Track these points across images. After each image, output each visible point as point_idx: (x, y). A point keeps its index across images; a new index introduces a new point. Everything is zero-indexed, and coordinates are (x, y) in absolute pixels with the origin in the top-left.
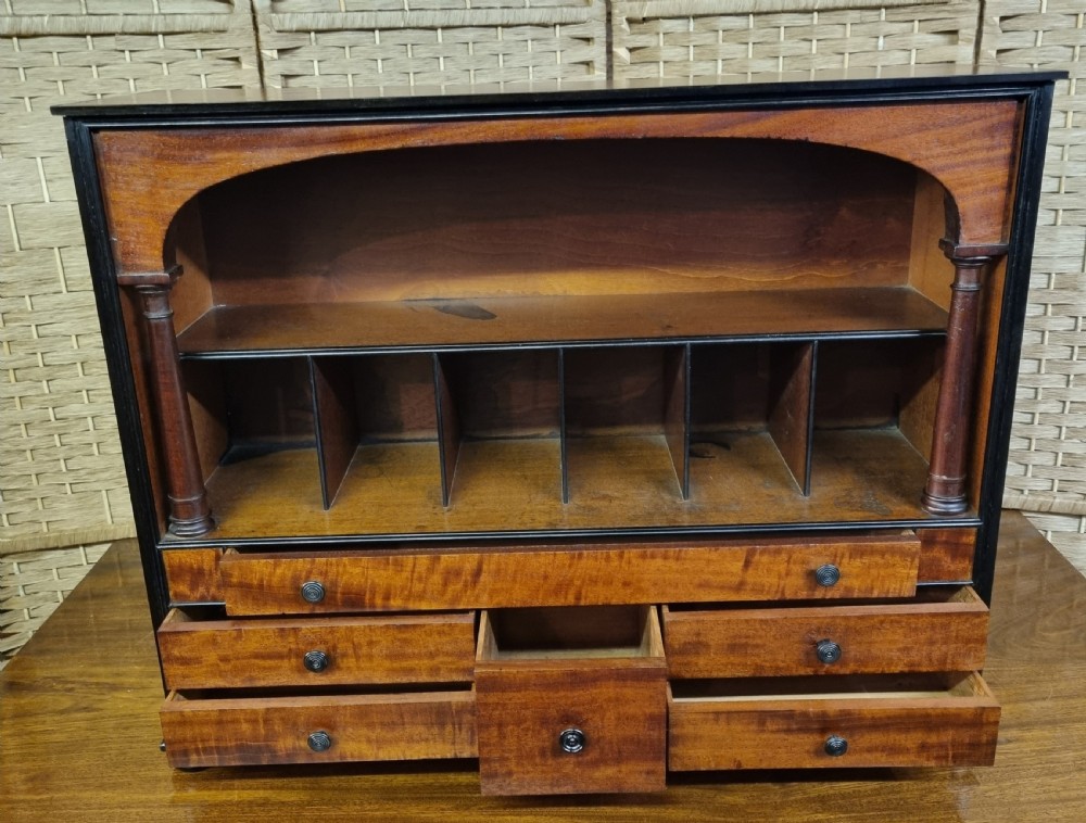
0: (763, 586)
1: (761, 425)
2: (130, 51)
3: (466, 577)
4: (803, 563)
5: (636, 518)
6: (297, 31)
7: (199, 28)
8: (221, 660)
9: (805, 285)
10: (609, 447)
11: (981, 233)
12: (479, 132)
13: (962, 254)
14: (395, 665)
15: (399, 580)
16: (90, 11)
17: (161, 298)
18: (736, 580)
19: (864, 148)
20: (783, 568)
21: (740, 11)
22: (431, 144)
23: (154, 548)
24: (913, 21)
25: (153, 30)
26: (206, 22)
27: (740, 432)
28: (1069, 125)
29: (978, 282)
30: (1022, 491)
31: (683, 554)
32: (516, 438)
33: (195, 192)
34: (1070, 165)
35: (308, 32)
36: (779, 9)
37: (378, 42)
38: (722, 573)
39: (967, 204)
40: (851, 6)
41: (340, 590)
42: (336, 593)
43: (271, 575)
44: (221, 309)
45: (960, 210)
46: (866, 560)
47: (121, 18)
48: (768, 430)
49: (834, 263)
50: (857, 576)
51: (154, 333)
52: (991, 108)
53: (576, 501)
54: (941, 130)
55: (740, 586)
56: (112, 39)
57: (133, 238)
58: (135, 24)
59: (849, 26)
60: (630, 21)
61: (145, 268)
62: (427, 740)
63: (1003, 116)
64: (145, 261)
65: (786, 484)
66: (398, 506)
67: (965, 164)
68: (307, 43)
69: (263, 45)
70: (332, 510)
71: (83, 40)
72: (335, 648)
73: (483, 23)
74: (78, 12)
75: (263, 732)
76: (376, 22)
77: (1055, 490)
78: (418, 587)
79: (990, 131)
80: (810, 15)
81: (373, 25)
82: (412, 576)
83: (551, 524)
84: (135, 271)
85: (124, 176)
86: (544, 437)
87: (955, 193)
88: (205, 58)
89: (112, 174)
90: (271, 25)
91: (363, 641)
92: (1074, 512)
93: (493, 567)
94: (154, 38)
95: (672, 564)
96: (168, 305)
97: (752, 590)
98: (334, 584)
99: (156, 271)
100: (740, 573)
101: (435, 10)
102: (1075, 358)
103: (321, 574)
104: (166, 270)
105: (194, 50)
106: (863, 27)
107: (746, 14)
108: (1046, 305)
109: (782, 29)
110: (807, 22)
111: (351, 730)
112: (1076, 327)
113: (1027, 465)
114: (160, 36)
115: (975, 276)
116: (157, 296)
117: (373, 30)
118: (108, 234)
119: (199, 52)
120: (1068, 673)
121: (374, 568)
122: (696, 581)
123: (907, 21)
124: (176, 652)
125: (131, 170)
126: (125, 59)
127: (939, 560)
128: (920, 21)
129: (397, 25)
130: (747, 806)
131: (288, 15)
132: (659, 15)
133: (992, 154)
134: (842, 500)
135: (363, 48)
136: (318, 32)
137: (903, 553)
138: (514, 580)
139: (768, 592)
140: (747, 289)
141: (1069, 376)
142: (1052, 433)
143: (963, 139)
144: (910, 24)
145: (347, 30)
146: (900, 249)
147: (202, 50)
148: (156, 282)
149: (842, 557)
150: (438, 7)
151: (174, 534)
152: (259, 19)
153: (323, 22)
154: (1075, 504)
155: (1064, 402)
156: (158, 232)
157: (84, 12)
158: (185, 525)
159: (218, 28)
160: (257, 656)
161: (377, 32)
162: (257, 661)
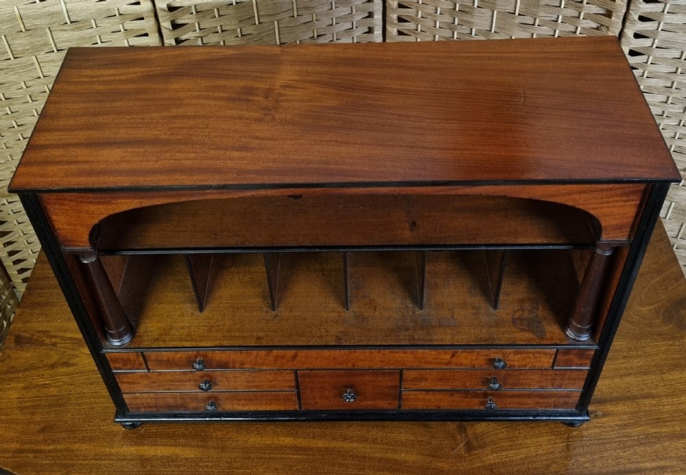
0: (462, 363)
3: (288, 358)
4: (486, 356)
11: (615, 235)
14: (250, 384)
15: (249, 359)
18: (446, 361)
19: (543, 200)
20: (474, 357)
31: (415, 352)
38: (438, 359)
41: (215, 362)
42: (212, 363)
43: (174, 356)
45: (603, 226)
46: (523, 355)
50: (518, 361)
53: (354, 308)
54: (595, 193)
55: (449, 363)
57: (68, 235)
61: (78, 246)
67: (608, 207)
70: (204, 313)
75: (180, 401)
78: (260, 361)
79: (627, 194)
87: (600, 218)
91: (231, 376)
93: (304, 354)
97: (456, 364)
98: (211, 360)
99: (86, 247)
100: (449, 359)
103: (203, 356)
111: (227, 401)
120: (649, 349)
121: (234, 355)
122: (423, 361)
124: (125, 380)
127: (572, 360)
133: (627, 204)
137: (546, 353)
138: (317, 359)
139: (465, 366)
143: (608, 197)
149: (509, 354)
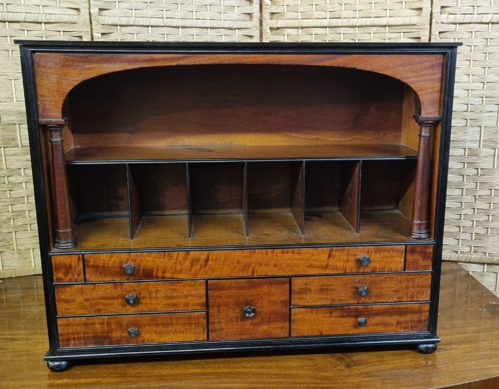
0: (337, 267)
1: (336, 208)
2: (27, 30)
3: (202, 262)
4: (354, 255)
5: (281, 241)
6: (111, 25)
7: (62, 22)
8: (85, 301)
9: (355, 142)
10: (265, 217)
11: (430, 112)
12: (212, 59)
13: (422, 120)
14: (168, 302)
15: (170, 264)
16: (8, 11)
17: (59, 132)
18: (324, 264)
19: (380, 72)
20: (345, 258)
21: (322, 25)
22: (190, 64)
23: (48, 255)
24: (401, 32)
25: (40, 21)
26: (66, 18)
27: (326, 212)
28: (471, 81)
29: (430, 133)
30: (457, 252)
31: (301, 251)
32: (220, 214)
33: (79, 82)
34: (472, 99)
35: (116, 25)
36: (340, 25)
37: (150, 32)
38: (318, 260)
39: (424, 98)
40: (373, 25)
41: (141, 269)
42: (140, 270)
43: (109, 261)
44: (77, 148)
45: (421, 101)
46: (382, 254)
47: (24, 14)
48: (340, 211)
49: (368, 133)
50: (378, 261)
51: (54, 148)
52: (432, 57)
53: (252, 236)
54: (412, 66)
55: (326, 267)
56: (19, 24)
57: (48, 103)
58: (30, 18)
59: (372, 34)
60: (271, 29)
61: (53, 117)
62: (183, 332)
63: (437, 61)
64: (53, 114)
65: (349, 229)
66: (167, 238)
67: (422, 81)
68: (116, 31)
69: (94, 31)
70: (135, 240)
71: (4, 24)
72: (140, 293)
73: (201, 26)
74: (3, 10)
75: (106, 329)
76: (150, 23)
77: (472, 251)
78: (179, 267)
79: (432, 67)
80: (354, 29)
81: (148, 24)
82: (176, 261)
83: (241, 244)
84: (47, 118)
85: (46, 73)
86: (234, 214)
87: (419, 93)
88: (65, 35)
89: (40, 73)
90: (99, 22)
91: (154, 290)
92: (481, 262)
93: (214, 257)
94: (40, 25)
95: (296, 256)
96: (61, 136)
97: (332, 268)
98: (139, 265)
99: (58, 118)
100: (326, 260)
101: (178, 19)
102: (478, 188)
103: (133, 260)
104: (63, 118)
105: (60, 31)
106: (378, 35)
107: (325, 27)
108: (464, 163)
109: (342, 34)
110: (353, 32)
111: (147, 327)
112: (478, 173)
113: (459, 240)
114: (43, 24)
115: (428, 131)
116: (57, 131)
117: (148, 26)
118: (36, 100)
119: (62, 32)
121: (158, 258)
122: (307, 264)
123: (398, 33)
124: (63, 297)
125: (49, 71)
126: (24, 34)
127: (417, 260)
128: (404, 33)
129: (160, 25)
130: (333, 376)
131: (107, 17)
132: (285, 26)
133: (434, 77)
134: (374, 235)
135: (143, 35)
136: (121, 26)
137: (398, 251)
138: (224, 264)
139: (339, 269)
140: (329, 144)
141: (476, 196)
142: (469, 224)
143: (421, 70)
144: (399, 34)
145: (136, 26)
146: (397, 127)
147: (64, 32)
148: (58, 123)
149: (371, 253)
150: (180, 17)
151: (58, 248)
152: (93, 18)
153: (124, 21)
154: (481, 258)
155: (474, 209)
156: (60, 100)
157: (5, 11)
158: (64, 243)
159: (72, 21)
160: (102, 298)
161: (150, 27)
162: (102, 301)
